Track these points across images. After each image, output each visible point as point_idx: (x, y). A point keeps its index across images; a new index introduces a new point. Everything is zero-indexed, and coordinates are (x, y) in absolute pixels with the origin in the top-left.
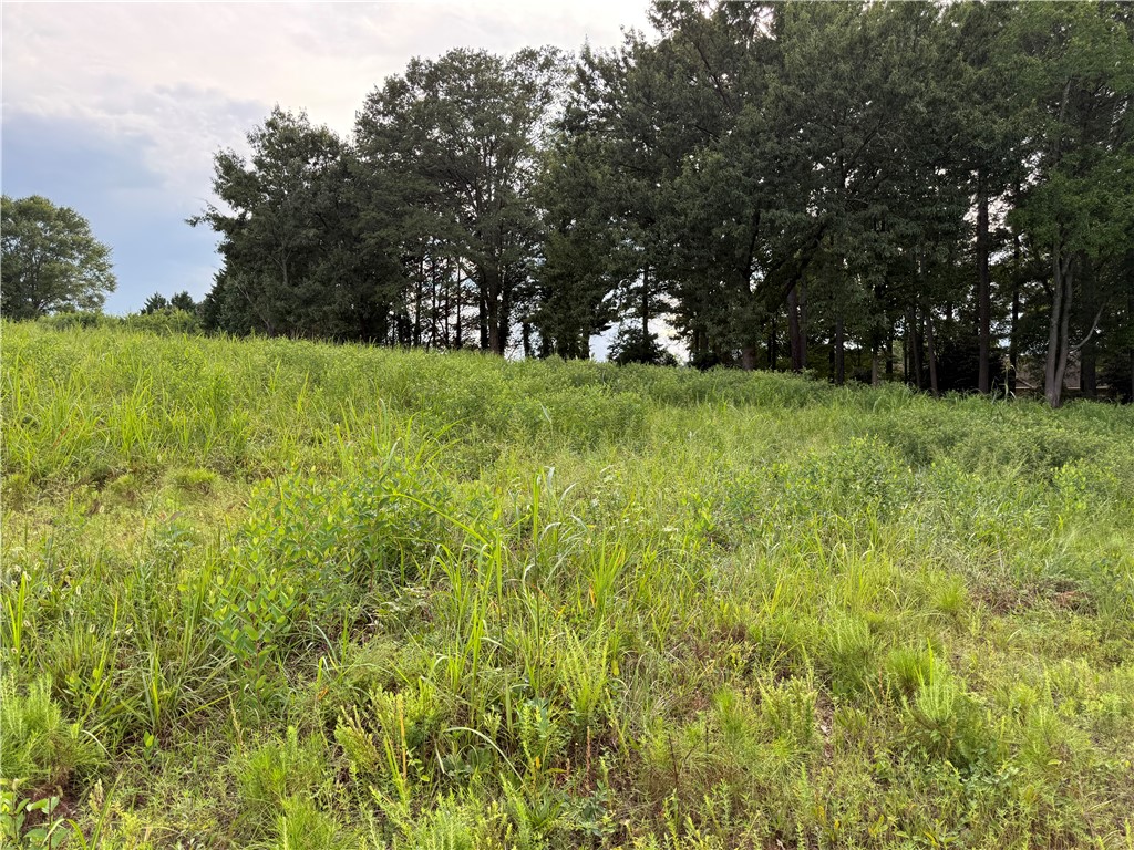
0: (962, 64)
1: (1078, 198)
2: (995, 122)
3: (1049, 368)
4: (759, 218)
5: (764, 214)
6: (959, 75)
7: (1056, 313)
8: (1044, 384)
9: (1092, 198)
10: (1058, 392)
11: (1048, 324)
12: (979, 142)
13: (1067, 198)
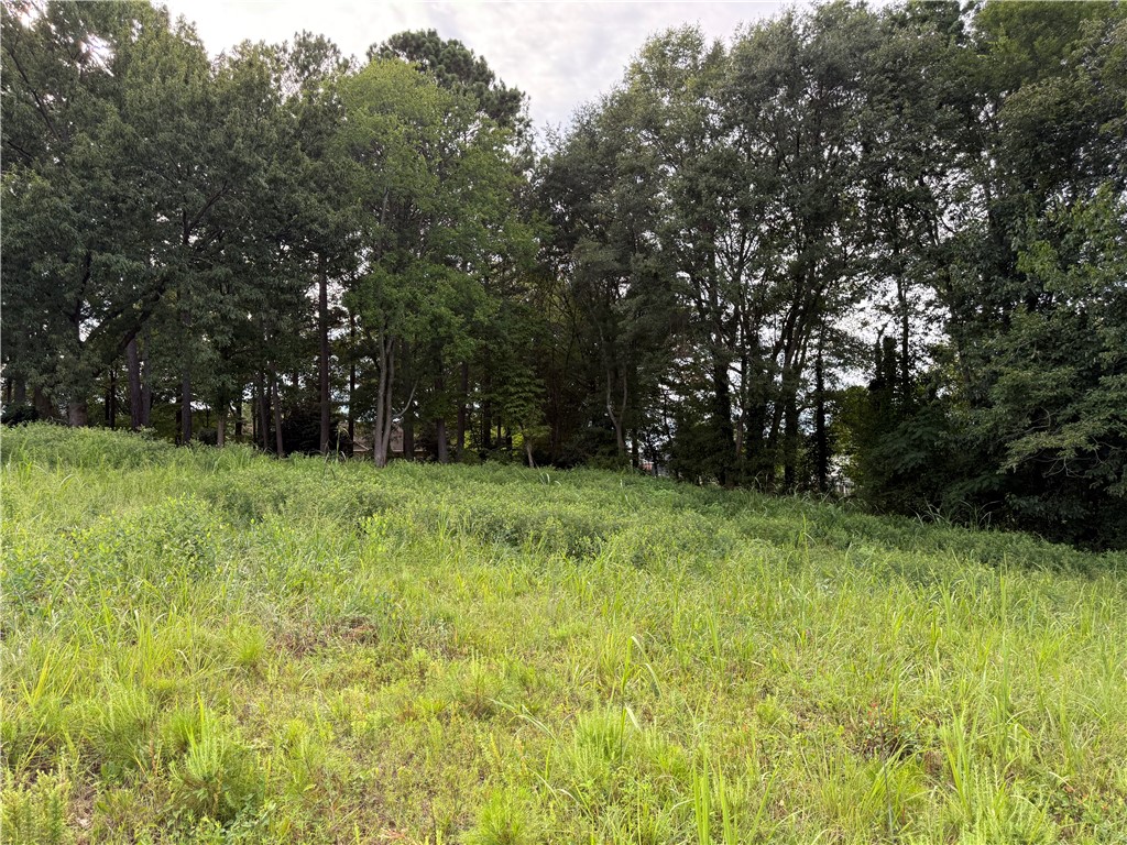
0: (300, 153)
1: (395, 290)
2: (328, 212)
3: (377, 433)
4: (90, 259)
5: (96, 257)
6: (297, 162)
7: (382, 385)
8: (373, 447)
9: (405, 293)
10: (385, 454)
11: (376, 395)
12: (315, 226)
13: (387, 289)
